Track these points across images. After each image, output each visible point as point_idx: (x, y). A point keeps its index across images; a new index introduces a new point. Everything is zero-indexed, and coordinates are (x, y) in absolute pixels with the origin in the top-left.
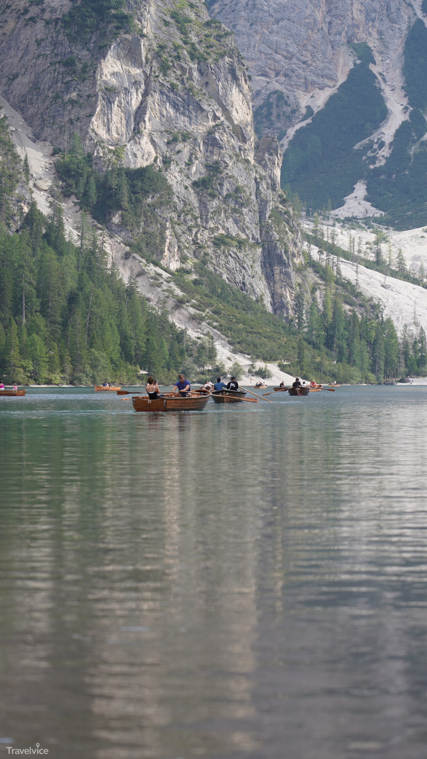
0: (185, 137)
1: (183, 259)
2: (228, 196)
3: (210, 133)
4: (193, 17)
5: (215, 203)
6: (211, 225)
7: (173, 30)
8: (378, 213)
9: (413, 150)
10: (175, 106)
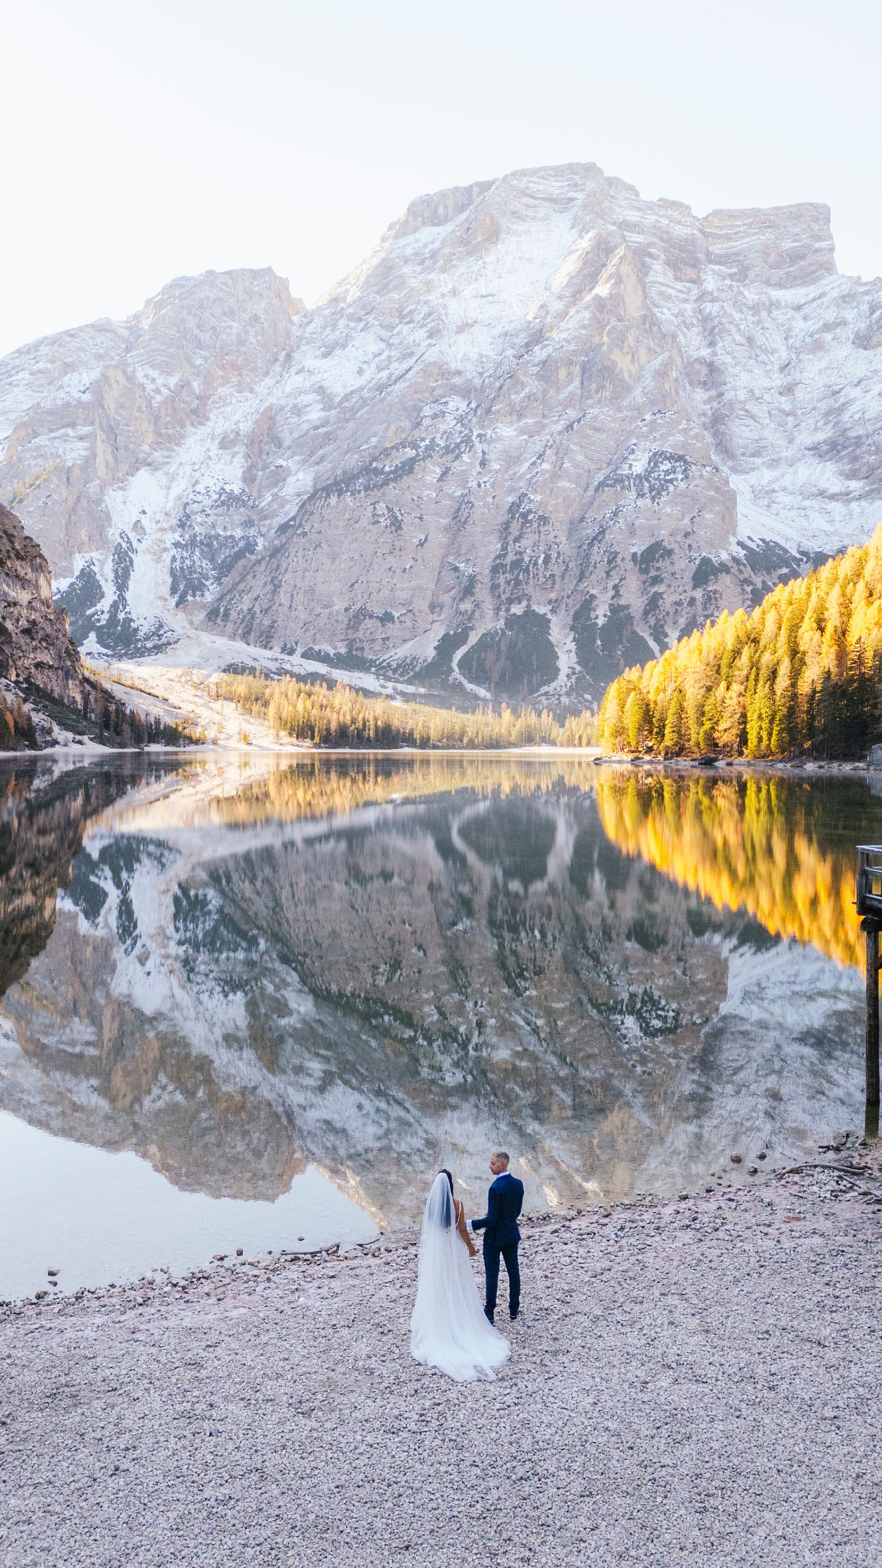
0: (15, 604)
1: (18, 675)
2: (42, 639)
3: (30, 602)
4: (16, 534)
5: (34, 643)
6: (32, 656)
7: (5, 540)
8: (105, 651)
9: (121, 616)
10: (8, 586)
